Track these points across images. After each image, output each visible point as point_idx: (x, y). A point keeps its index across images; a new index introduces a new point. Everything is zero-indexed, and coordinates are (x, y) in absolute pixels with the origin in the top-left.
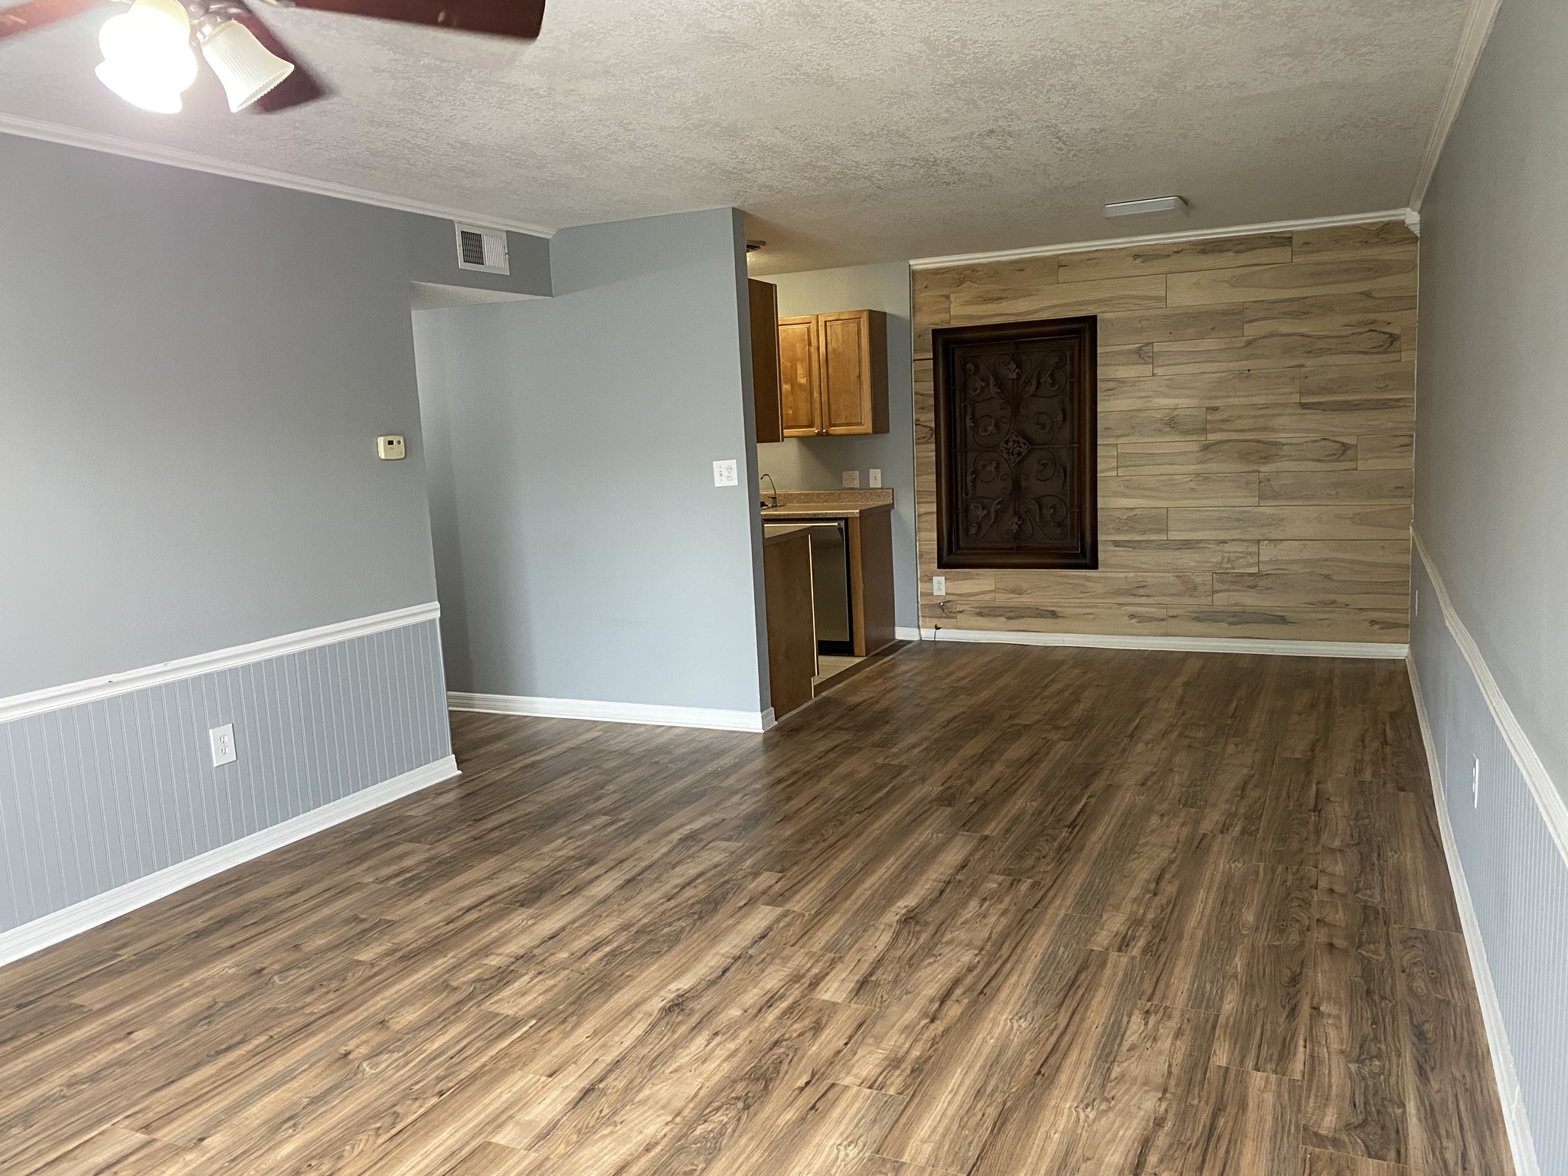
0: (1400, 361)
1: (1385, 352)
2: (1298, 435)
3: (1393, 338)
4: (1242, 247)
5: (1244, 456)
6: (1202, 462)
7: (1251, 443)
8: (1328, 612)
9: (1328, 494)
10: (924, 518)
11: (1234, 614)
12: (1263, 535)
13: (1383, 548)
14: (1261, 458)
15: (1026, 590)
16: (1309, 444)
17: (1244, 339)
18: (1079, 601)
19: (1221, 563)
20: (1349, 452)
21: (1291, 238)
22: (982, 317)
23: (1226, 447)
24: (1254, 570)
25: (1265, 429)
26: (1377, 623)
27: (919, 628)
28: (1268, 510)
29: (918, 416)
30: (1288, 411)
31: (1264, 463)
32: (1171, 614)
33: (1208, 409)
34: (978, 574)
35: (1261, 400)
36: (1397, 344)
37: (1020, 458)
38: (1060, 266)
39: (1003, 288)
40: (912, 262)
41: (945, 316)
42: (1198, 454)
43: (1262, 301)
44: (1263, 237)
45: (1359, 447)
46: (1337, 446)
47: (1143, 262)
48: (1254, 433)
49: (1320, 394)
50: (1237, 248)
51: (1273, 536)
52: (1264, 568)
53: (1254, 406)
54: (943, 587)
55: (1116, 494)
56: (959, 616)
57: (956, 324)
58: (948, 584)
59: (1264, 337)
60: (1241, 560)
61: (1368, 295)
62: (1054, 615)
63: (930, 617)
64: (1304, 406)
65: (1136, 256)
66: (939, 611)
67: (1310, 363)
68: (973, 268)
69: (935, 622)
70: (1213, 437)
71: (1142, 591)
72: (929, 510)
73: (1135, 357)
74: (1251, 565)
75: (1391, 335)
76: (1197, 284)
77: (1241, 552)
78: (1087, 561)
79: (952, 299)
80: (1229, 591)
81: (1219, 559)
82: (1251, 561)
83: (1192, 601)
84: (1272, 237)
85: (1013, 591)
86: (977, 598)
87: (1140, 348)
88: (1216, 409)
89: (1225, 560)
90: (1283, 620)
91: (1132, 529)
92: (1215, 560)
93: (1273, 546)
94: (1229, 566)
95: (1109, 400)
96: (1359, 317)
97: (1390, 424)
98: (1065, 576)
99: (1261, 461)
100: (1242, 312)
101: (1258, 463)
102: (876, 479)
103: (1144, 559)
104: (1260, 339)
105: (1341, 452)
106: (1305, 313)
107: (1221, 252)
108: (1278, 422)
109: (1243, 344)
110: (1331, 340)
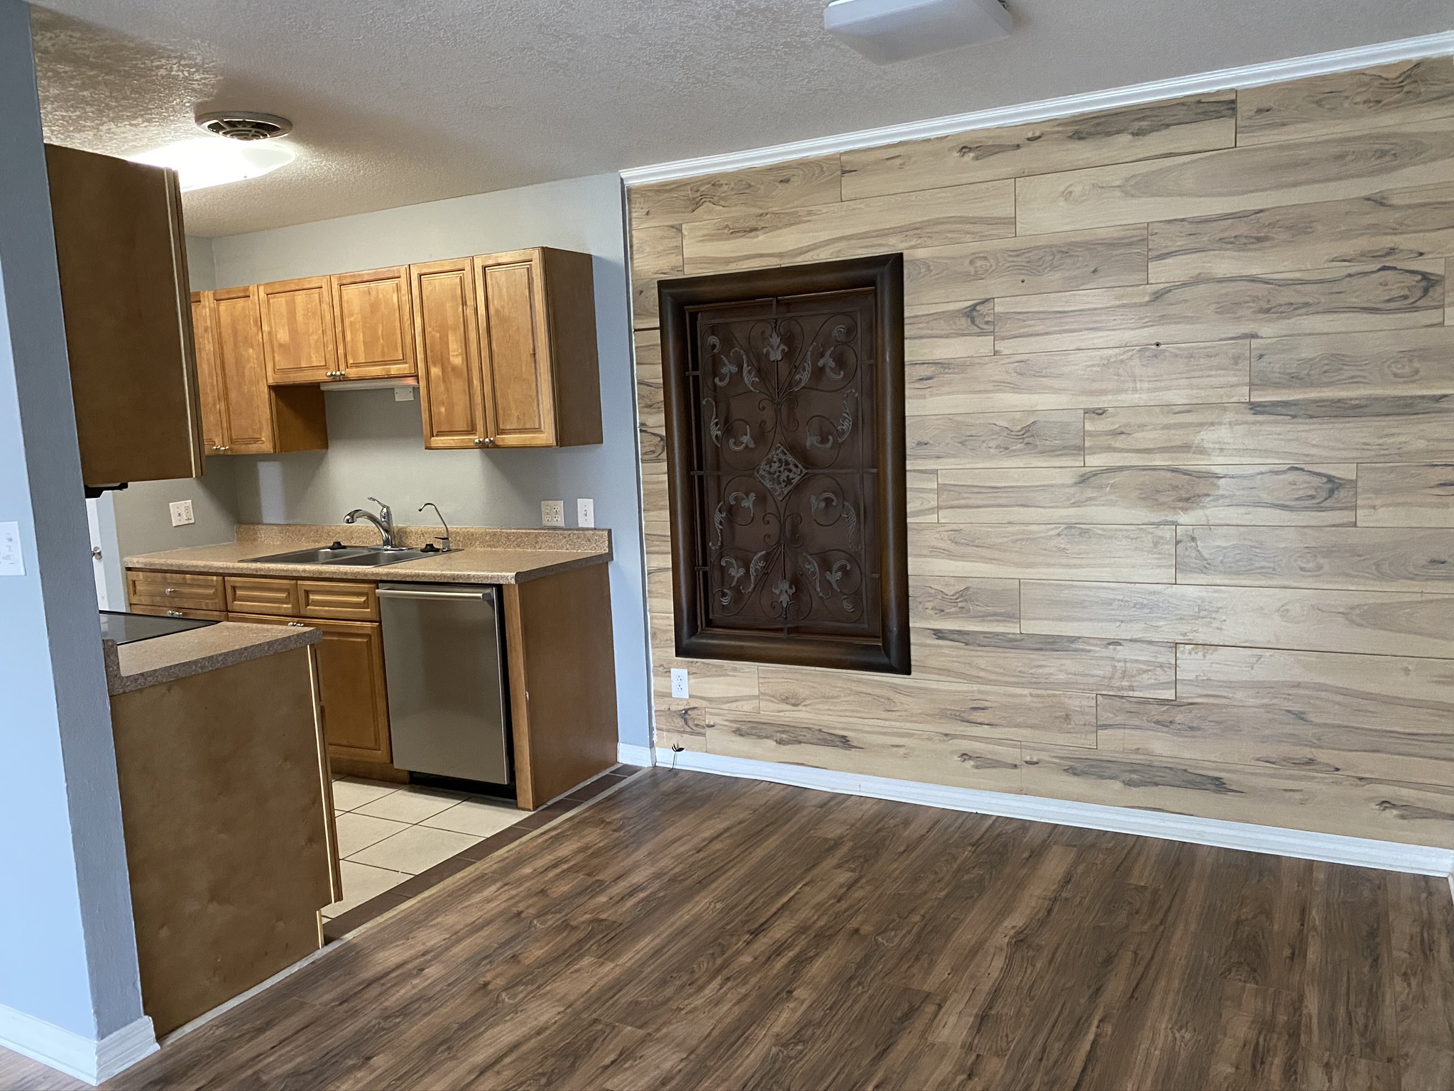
0: (1442, 324)
1: (1413, 308)
2: (1244, 460)
3: (1429, 282)
4: (1144, 124)
5: (1151, 496)
6: (1076, 504)
7: (1162, 473)
8: (1301, 778)
9: (1302, 569)
10: (656, 577)
11: (1133, 768)
12: (1185, 634)
13: (1407, 671)
14: (1180, 500)
15: (805, 699)
16: (1267, 477)
17: (1149, 289)
18: (882, 723)
19: (1111, 678)
20: (1342, 494)
21: (1233, 102)
22: (728, 261)
23: (1118, 478)
24: (1169, 694)
25: (1186, 448)
26: (1394, 806)
27: (652, 745)
28: (1192, 592)
29: (644, 417)
30: (1229, 417)
31: (1185, 510)
32: (1028, 758)
33: (1086, 411)
34: (735, 669)
35: (1178, 397)
36: (1436, 292)
37: (790, 487)
38: (844, 172)
39: (761, 211)
40: (625, 174)
41: (675, 260)
42: (1072, 490)
43: (1183, 220)
44: (1181, 103)
45: (1360, 484)
46: (1316, 481)
47: (977, 158)
48: (1166, 455)
49: (1289, 387)
50: (1136, 125)
51: (1200, 638)
52: (1186, 693)
53: (1168, 408)
54: (685, 685)
55: (936, 552)
56: (709, 731)
57: (691, 272)
58: (692, 681)
59: (1184, 285)
60: (1145, 676)
61: (1379, 202)
62: (845, 742)
63: (668, 731)
64: (1256, 408)
65: (964, 149)
66: (680, 722)
67: (1270, 330)
68: (714, 182)
69: (677, 739)
70: (1096, 461)
71: (978, 716)
72: (662, 565)
73: (964, 322)
74: (1164, 686)
75: (1425, 276)
76: (1067, 195)
77: (1144, 662)
78: (894, 661)
79: (685, 232)
80: (1123, 726)
81: (1107, 671)
82: (1163, 678)
83: (1061, 739)
84: (1199, 102)
85: (785, 700)
86: (734, 705)
87: (973, 308)
88: (1100, 412)
89: (1118, 675)
90: (1219, 785)
91: (964, 613)
92: (1101, 673)
93: (1200, 654)
94: (1125, 683)
95: (924, 397)
96: (1364, 243)
97: (1421, 444)
98: (859, 681)
99: (1180, 504)
100: (1145, 240)
101: (1174, 508)
102: (586, 513)
103: (982, 663)
104: (1178, 287)
105: (1324, 495)
106: (1259, 239)
107: (1109, 134)
108: (1207, 437)
109: (1147, 299)
110: (1308, 288)
